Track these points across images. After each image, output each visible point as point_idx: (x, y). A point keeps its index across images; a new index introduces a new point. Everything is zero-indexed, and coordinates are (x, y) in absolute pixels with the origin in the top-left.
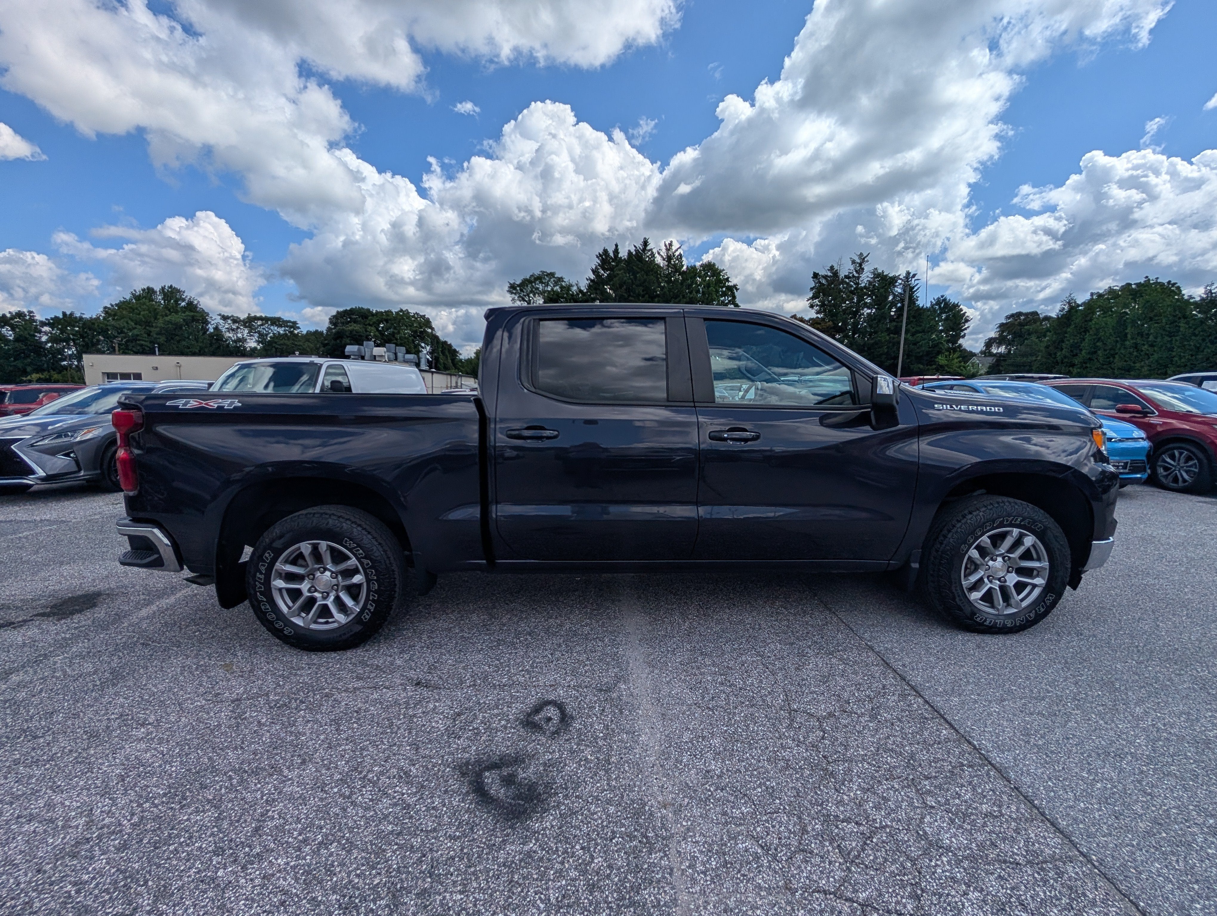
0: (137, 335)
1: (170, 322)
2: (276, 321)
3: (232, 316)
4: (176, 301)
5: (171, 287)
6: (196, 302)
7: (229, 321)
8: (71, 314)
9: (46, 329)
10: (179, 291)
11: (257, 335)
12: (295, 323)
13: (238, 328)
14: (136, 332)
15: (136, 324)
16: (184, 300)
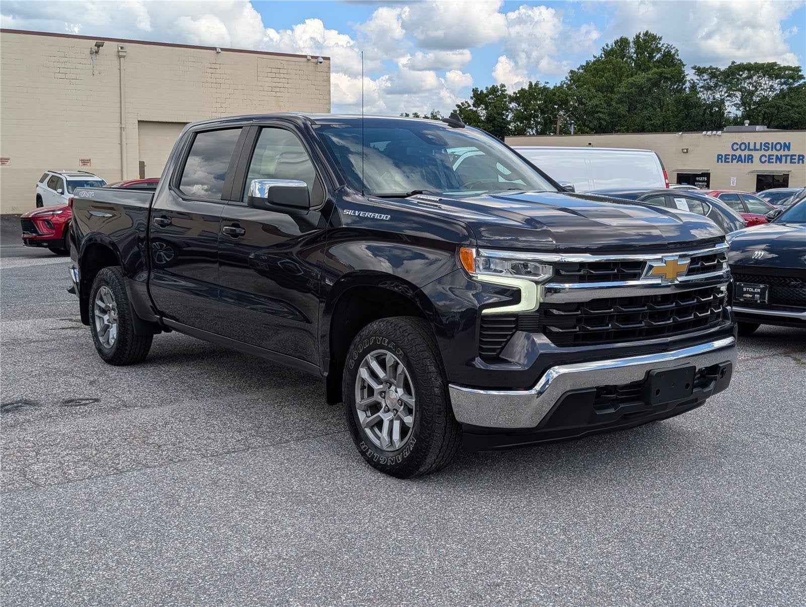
0: (597, 106)
1: (633, 85)
2: (771, 70)
3: (711, 68)
4: (651, 54)
5: (646, 34)
6: (673, 52)
7: (706, 77)
8: (536, 85)
9: (513, 105)
10: (654, 38)
11: (739, 94)
12: (797, 69)
13: (716, 85)
14: (595, 101)
15: (597, 91)
16: (659, 50)
